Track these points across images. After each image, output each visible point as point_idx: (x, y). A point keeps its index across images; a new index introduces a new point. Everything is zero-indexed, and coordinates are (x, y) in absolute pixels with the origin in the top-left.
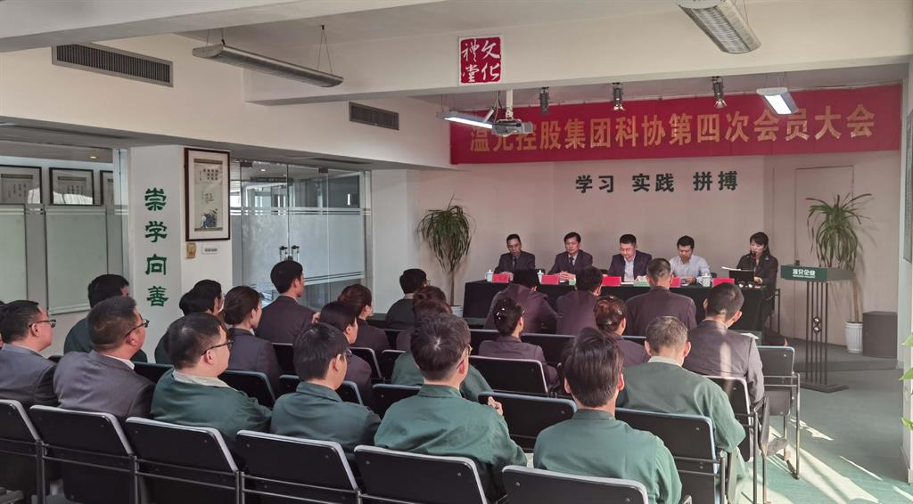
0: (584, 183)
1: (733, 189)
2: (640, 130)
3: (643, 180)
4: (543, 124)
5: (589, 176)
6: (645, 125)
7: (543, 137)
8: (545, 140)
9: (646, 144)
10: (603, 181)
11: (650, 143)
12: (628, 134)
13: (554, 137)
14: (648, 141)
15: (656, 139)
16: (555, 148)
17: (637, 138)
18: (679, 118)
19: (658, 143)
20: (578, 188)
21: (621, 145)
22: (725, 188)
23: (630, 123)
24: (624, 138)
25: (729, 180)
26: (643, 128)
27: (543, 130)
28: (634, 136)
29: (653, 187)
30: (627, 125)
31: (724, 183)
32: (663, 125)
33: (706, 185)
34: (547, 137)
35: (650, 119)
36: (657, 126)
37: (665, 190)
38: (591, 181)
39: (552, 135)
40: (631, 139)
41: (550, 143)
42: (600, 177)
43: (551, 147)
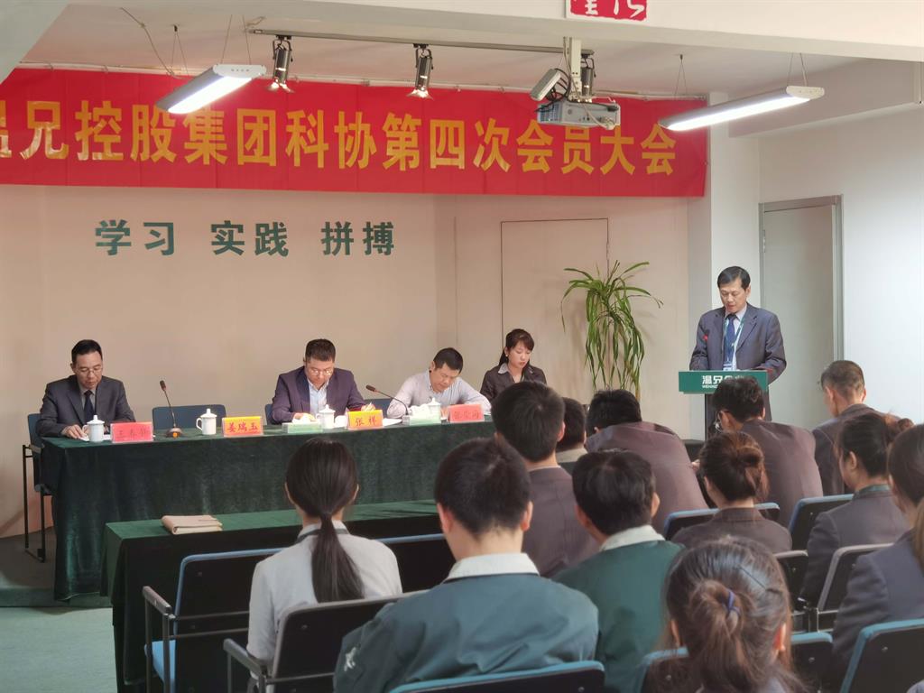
0: (114, 235)
1: (388, 253)
2: (331, 138)
3: (231, 233)
4: (136, 109)
5: (123, 222)
6: (341, 129)
7: (136, 137)
8: (141, 143)
9: (342, 165)
10: (153, 233)
11: (350, 163)
12: (309, 144)
13: (162, 138)
14: (346, 161)
15: (360, 157)
16: (163, 160)
17: (326, 154)
18: (399, 121)
19: (364, 163)
20: (99, 244)
21: (297, 162)
22: (374, 250)
23: (313, 124)
24: (302, 150)
25: (381, 237)
26: (337, 134)
27: (136, 123)
28: (321, 148)
29: (249, 248)
30: (309, 127)
31: (373, 242)
32: (372, 132)
33: (343, 244)
34: (145, 137)
35: (350, 119)
36: (363, 132)
37: (271, 253)
38: (127, 232)
39: (156, 133)
40: (315, 155)
41: (153, 149)
42: (146, 224)
43: (156, 157)
